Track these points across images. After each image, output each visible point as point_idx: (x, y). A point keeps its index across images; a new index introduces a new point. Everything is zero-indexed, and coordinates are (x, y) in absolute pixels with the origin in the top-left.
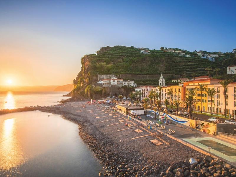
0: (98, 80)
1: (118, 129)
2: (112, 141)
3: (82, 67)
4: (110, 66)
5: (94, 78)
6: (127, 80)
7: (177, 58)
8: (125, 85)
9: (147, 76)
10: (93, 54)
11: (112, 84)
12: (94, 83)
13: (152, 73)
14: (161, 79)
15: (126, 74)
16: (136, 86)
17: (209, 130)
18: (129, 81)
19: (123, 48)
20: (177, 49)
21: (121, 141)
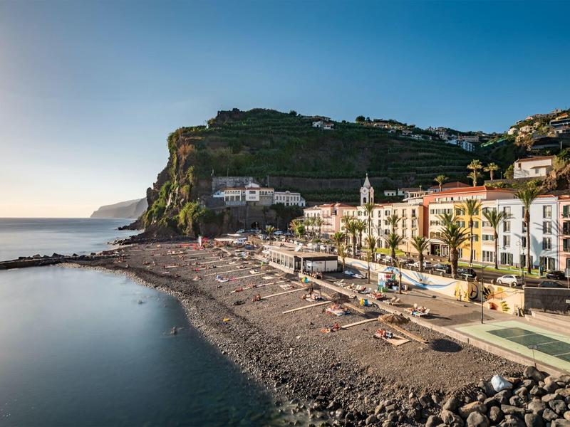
0: (213, 189)
1: (283, 308)
2: (278, 339)
3: (171, 159)
4: (241, 156)
5: (203, 184)
6: (284, 190)
7: (395, 141)
8: (279, 201)
9: (329, 181)
10: (200, 127)
11: (247, 199)
12: (202, 197)
13: (341, 174)
14: (365, 188)
15: (280, 175)
16: (304, 205)
17: (506, 305)
18: (287, 193)
19: (272, 115)
20: (392, 122)
21: (302, 338)
